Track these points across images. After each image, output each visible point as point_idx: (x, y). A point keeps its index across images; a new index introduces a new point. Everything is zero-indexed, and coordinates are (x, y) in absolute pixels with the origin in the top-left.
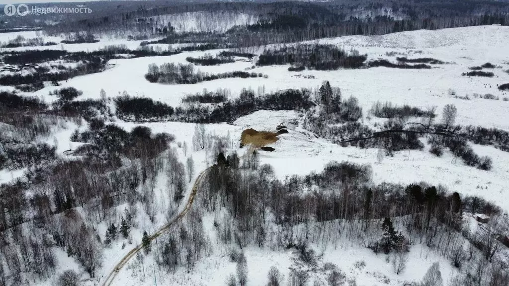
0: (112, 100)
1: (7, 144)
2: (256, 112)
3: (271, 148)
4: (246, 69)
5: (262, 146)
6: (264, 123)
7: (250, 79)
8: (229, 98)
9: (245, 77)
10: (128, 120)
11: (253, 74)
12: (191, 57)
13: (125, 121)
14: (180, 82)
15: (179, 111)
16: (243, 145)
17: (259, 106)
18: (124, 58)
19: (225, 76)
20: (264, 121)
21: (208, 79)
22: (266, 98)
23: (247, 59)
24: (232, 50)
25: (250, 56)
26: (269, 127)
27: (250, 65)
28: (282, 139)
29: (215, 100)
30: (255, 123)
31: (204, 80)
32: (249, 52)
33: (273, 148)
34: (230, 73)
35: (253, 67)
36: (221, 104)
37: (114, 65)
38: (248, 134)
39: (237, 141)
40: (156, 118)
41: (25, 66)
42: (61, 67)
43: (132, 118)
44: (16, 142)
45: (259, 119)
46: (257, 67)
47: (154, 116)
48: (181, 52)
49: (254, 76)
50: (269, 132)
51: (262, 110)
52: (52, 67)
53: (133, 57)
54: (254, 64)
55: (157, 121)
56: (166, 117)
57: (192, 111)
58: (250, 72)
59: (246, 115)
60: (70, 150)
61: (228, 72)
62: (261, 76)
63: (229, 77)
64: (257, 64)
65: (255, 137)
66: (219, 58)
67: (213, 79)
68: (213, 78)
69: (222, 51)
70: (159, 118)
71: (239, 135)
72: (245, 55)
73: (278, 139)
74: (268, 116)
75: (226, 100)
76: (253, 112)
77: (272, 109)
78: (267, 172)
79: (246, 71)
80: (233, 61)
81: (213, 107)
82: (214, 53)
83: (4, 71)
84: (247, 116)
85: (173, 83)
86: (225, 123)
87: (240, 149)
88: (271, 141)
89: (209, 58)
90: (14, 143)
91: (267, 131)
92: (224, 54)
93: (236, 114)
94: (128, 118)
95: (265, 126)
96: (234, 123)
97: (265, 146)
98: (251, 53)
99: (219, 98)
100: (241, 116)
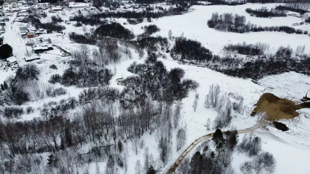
0: (175, 39)
1: (89, 65)
2: (286, 73)
3: (285, 125)
4: (294, 25)
5: (276, 120)
6: (289, 88)
7: (294, 35)
8: (265, 52)
9: (290, 33)
10: (176, 58)
11: (298, 30)
12: (250, 9)
13: (173, 58)
14: (231, 30)
15: (216, 58)
16: (255, 114)
17: (292, 66)
18: (203, 5)
19: (271, 29)
20: (290, 86)
21: (255, 30)
22: (303, 59)
23: (298, 14)
24: (288, 5)
25: (302, 12)
26: (293, 94)
27: (300, 20)
28: (302, 117)
29: (253, 52)
30: (281, 86)
31: (251, 31)
32: (303, 8)
33: (287, 126)
34: (277, 27)
35: (302, 24)
36: (256, 58)
37: (194, 9)
38: (267, 99)
39: (251, 106)
40: (196, 61)
41: (143, 5)
42: (161, 8)
43: (179, 58)
44: (95, 64)
45: (286, 82)
46: (305, 23)
47: (196, 59)
48: (245, 3)
49: (299, 32)
50: (291, 101)
51: (294, 72)
52: (156, 7)
53: (209, 5)
54: (304, 20)
55: (196, 64)
56: (204, 62)
57: (227, 60)
58: (296, 28)
59: (274, 74)
60: (122, 79)
61: (275, 26)
62: (306, 33)
63: (275, 30)
64: (306, 21)
65: (274, 105)
66: (274, 11)
67: (259, 31)
68: (261, 29)
69: (278, 5)
70: (198, 62)
71: (257, 98)
72: (298, 11)
73: (297, 115)
74: (297, 80)
75: (262, 53)
76: (283, 72)
77: (304, 73)
78: (266, 163)
79: (293, 27)
80: (285, 15)
81: (247, 59)
82: (270, 7)
83: (130, 7)
84: (276, 75)
85: (225, 31)
86: (250, 79)
87: (250, 117)
88: (288, 116)
89: (264, 11)
90: (93, 65)
91: (290, 99)
92: (280, 8)
93: (265, 72)
94: (176, 57)
95: (290, 92)
96: (259, 81)
97: (279, 122)
98: (305, 9)
99: (256, 51)
100: (269, 74)
